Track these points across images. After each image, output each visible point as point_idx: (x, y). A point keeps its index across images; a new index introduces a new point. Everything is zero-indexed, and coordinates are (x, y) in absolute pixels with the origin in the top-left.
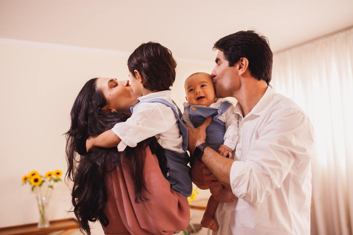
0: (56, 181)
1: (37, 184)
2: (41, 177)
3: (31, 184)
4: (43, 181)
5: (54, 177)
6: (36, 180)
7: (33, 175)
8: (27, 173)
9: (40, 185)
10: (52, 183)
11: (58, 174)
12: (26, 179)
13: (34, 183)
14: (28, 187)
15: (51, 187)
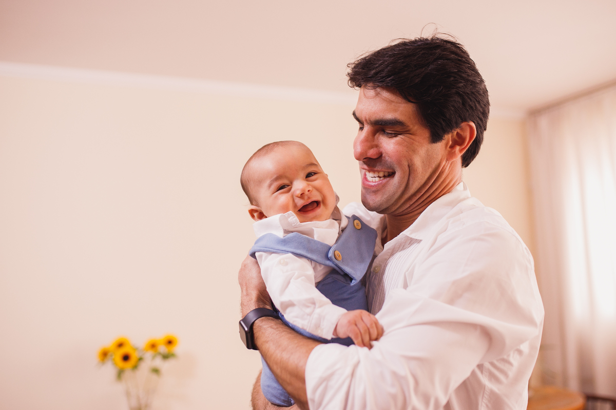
0: (166, 357)
1: (128, 365)
2: (136, 349)
3: (115, 364)
4: (140, 359)
5: (163, 349)
6: (126, 358)
7: (120, 345)
8: (109, 342)
9: (135, 367)
10: (158, 363)
11: (170, 342)
12: (105, 355)
13: (121, 364)
14: (109, 370)
15: (156, 371)
